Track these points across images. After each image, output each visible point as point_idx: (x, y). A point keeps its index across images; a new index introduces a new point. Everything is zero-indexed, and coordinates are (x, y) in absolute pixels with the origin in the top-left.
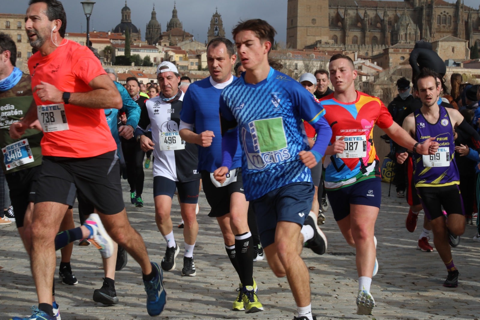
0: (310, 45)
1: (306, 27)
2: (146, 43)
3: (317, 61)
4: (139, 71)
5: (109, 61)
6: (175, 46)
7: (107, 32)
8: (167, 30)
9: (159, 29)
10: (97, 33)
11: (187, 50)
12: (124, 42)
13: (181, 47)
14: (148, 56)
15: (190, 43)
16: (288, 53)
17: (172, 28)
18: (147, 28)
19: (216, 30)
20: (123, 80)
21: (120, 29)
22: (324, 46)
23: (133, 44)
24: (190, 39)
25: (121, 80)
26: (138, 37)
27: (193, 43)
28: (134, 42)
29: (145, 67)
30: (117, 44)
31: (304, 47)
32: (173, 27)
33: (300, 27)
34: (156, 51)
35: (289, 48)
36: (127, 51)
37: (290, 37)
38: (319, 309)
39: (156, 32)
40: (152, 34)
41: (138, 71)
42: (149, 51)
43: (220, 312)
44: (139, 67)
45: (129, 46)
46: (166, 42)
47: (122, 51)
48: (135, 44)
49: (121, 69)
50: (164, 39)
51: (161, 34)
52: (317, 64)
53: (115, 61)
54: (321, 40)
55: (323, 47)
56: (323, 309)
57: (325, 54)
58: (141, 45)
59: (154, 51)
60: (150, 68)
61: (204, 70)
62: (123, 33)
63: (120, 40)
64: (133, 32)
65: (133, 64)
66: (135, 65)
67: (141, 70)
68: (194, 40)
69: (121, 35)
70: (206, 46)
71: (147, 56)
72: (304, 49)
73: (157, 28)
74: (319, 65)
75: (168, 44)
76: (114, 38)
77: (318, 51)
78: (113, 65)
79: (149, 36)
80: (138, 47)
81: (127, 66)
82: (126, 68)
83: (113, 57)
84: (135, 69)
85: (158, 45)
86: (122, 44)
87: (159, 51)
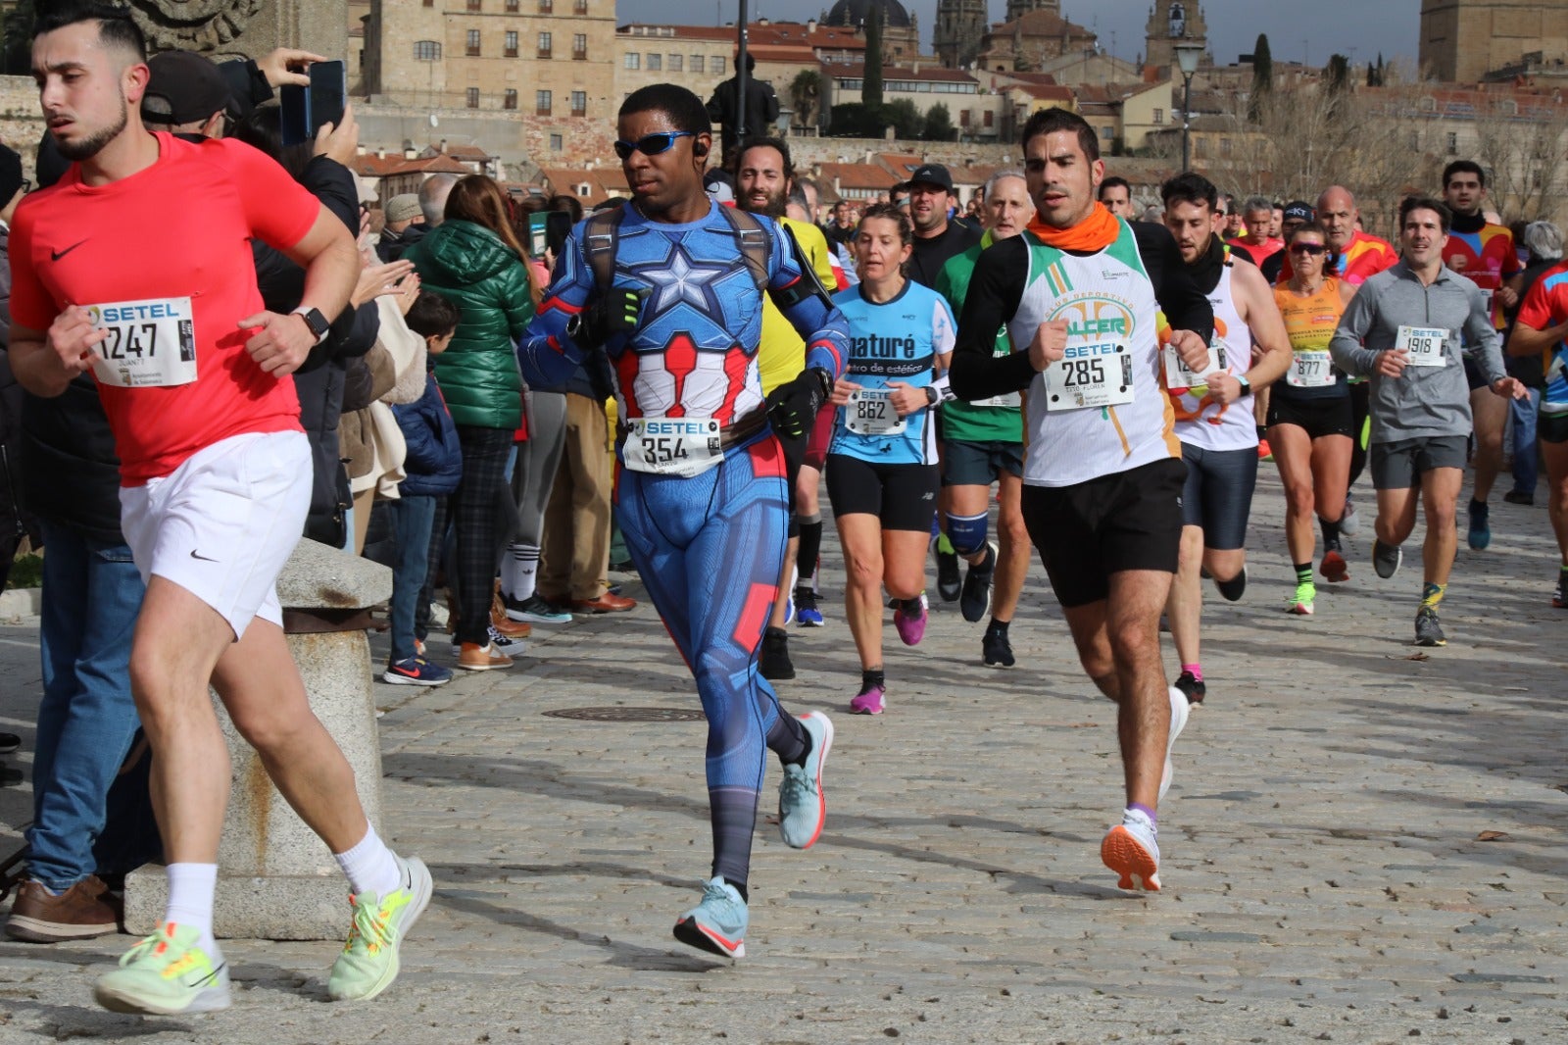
0: (1501, 68)
1: (1490, 5)
2: (934, 63)
3: (1528, 123)
4: (911, 156)
5: (809, 123)
6: (1036, 71)
7: (803, 22)
8: (1009, 18)
9: (982, 12)
10: (770, 26)
11: (1075, 85)
12: (860, 58)
13: (1055, 77)
14: (942, 104)
15: (1086, 60)
16: (1423, 98)
17: (1026, 10)
18: (940, 11)
19: (1177, 16)
20: (855, 188)
21: (847, 14)
22: (1550, 73)
23: (892, 65)
24: (1086, 46)
25: (849, 188)
26: (909, 41)
27: (1098, 61)
28: (896, 57)
29: (931, 143)
30: (841, 64)
31: (1479, 75)
32: (1030, 6)
33: (1467, 5)
34: (970, 89)
35: (1429, 78)
36: (872, 89)
37: (1431, 41)
38: (1528, 979)
39: (970, 21)
40: (956, 32)
41: (906, 155)
42: (945, 88)
43: (1185, 978)
44: (910, 144)
45: (878, 71)
46: (1004, 57)
47: (856, 89)
48: (898, 65)
49: (849, 149)
50: (999, 46)
51: (985, 29)
52: (1526, 136)
53: (829, 122)
54: (1540, 53)
55: (1547, 77)
56: (1542, 980)
57: (1555, 101)
58: (920, 67)
59: (962, 88)
60: (947, 146)
61: (1129, 153)
62: (859, 26)
63: (849, 49)
64: (894, 22)
65: (890, 132)
66: (898, 136)
67: (916, 154)
68: (1099, 52)
69: (851, 34)
70: (1139, 74)
71: (938, 105)
72: (1480, 82)
73: (973, 11)
74: (1531, 138)
75: (1009, 67)
76: (829, 45)
77: (1531, 88)
78: (821, 135)
79: (946, 38)
80: (907, 74)
81: (871, 141)
82: (865, 146)
83: (822, 110)
84: (897, 150)
85: (978, 68)
86: (854, 66)
87: (980, 88)
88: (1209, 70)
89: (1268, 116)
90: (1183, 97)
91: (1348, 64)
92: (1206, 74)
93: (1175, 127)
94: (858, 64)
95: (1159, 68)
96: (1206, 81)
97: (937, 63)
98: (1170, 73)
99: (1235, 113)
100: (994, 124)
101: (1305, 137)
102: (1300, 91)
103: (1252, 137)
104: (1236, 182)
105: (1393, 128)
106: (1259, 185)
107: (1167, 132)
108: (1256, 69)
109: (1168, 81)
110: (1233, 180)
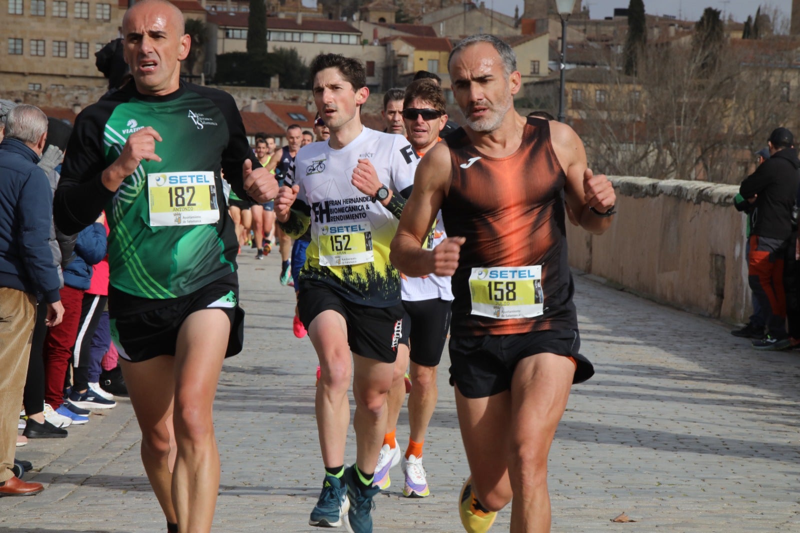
2: (317, 14)
4: (295, 104)
5: (195, 72)
6: (416, 23)
11: (455, 36)
12: (245, 9)
13: (435, 29)
15: (465, 12)
16: (794, 52)
23: (276, 15)
27: (477, 14)
28: (279, 8)
30: (226, 14)
34: (353, 39)
36: (257, 39)
41: (290, 103)
42: (329, 37)
44: (294, 93)
45: (263, 21)
46: (387, 10)
47: (241, 39)
48: (282, 16)
53: (214, 71)
58: (303, 17)
59: (345, 39)
65: (275, 81)
66: (284, 84)
67: (301, 103)
68: (478, 4)
70: (516, 27)
75: (390, 18)
80: (290, 25)
81: (257, 89)
82: (249, 95)
83: (207, 58)
84: (281, 99)
85: (360, 19)
86: (239, 15)
87: (362, 40)
88: (585, 24)
89: (641, 68)
90: (560, 48)
91: (721, 17)
92: (582, 27)
93: (551, 78)
94: (243, 14)
95: (536, 20)
96: (582, 35)
97: (320, 14)
98: (547, 25)
99: (610, 65)
100: (376, 74)
101: (679, 88)
102: (674, 43)
103: (626, 88)
104: (611, 130)
105: (764, 78)
106: (634, 134)
107: (543, 83)
108: (630, 21)
109: (545, 34)
110: (609, 128)
